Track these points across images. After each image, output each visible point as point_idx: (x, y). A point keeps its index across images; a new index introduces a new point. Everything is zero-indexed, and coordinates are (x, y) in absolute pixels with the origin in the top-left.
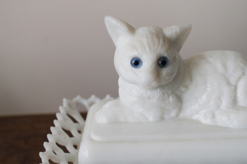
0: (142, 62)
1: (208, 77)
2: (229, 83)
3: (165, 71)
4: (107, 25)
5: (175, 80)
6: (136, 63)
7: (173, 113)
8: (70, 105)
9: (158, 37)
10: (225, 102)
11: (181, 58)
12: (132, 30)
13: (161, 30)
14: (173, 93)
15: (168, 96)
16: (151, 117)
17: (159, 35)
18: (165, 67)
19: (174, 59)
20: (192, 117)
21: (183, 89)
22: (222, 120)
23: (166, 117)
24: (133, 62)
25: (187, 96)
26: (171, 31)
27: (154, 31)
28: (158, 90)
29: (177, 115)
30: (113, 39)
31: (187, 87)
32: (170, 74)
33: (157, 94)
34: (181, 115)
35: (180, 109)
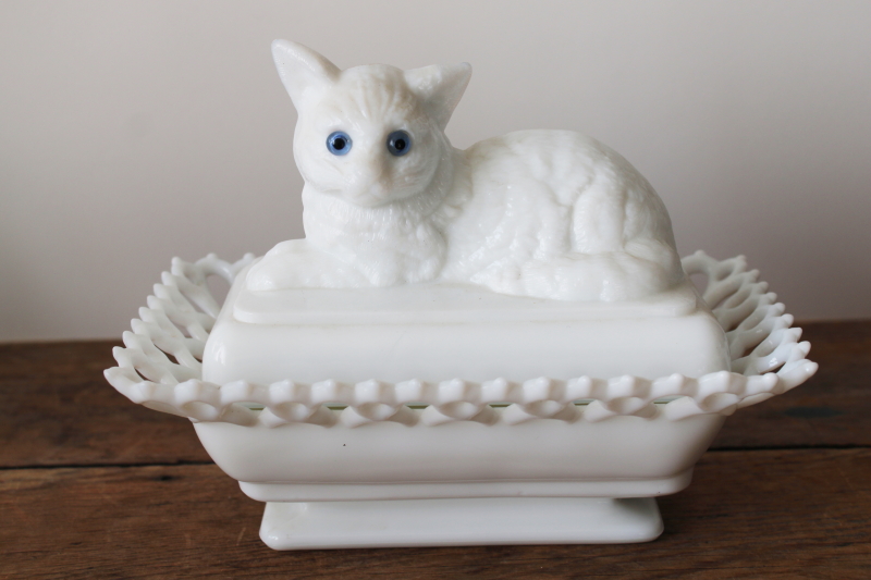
0: (351, 141)
1: (509, 187)
2: (555, 200)
3: (404, 164)
4: (277, 60)
5: (430, 189)
6: (339, 144)
7: (427, 269)
8: (188, 275)
9: (390, 87)
10: (545, 243)
11: (448, 142)
12: (332, 70)
13: (400, 73)
14: (424, 218)
15: (414, 227)
16: (375, 275)
17: (394, 84)
18: (403, 155)
19: (427, 139)
20: (471, 280)
21: (449, 212)
22: (537, 284)
23: (410, 277)
24: (333, 141)
25: (460, 230)
26: (422, 78)
27: (382, 76)
28: (391, 211)
29: (437, 273)
30: (292, 93)
31: (459, 208)
32: (416, 173)
33: (387, 219)
34: (446, 275)
35: (444, 261)
